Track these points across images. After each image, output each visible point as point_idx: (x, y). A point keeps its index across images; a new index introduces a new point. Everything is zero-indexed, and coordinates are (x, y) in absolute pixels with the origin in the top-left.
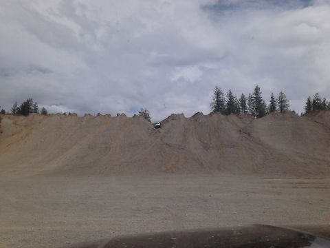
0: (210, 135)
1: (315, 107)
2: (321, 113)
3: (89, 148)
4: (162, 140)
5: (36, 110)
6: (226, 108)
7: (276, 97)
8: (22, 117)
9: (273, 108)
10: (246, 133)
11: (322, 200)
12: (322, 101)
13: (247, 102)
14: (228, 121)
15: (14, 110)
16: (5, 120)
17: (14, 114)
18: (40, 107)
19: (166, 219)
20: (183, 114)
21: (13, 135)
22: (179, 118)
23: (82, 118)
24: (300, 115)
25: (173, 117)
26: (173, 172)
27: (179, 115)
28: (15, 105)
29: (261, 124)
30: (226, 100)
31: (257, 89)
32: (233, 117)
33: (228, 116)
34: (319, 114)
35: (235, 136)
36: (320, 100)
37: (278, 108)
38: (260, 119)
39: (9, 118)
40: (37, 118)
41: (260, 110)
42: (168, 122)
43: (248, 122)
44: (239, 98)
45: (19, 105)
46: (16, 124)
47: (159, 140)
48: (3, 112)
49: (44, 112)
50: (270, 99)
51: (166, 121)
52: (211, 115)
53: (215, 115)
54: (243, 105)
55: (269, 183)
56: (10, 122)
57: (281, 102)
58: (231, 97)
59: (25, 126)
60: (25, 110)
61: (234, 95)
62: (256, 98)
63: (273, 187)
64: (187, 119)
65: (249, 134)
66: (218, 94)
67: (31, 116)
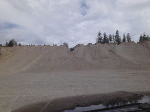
0: (95, 53)
1: (144, 39)
2: (146, 41)
3: (41, 60)
4: (74, 56)
5: (16, 44)
6: (103, 41)
7: (126, 35)
8: (10, 48)
9: (124, 40)
10: (112, 52)
11: (146, 80)
12: (147, 36)
13: (112, 38)
14: (104, 46)
15: (6, 44)
16: (2, 49)
17: (6, 46)
18: (18, 43)
19: (76, 90)
20: (83, 44)
21: (6, 56)
22: (81, 46)
23: (37, 47)
24: (136, 43)
25: (78, 45)
26: (79, 70)
27: (81, 44)
28: (7, 42)
29: (118, 48)
30: (103, 37)
31: (117, 32)
32: (106, 45)
33: (104, 44)
34: (145, 42)
35: (107, 53)
36: (146, 36)
37: (126, 40)
38: (118, 45)
39: (4, 48)
40: (17, 48)
41: (118, 41)
42: (76, 48)
43: (113, 47)
44: (109, 36)
45: (8, 42)
46: (7, 51)
47: (72, 56)
48: (1, 45)
49: (20, 45)
50: (123, 36)
51: (76, 47)
52: (96, 44)
53: (98, 44)
54: (110, 39)
55: (123, 73)
56: (5, 50)
57: (128, 37)
58: (105, 35)
59: (12, 51)
60: (11, 44)
61: (107, 35)
62: (117, 36)
63: (125, 75)
64: (85, 46)
65: (113, 52)
66: (100, 34)
67: (14, 47)
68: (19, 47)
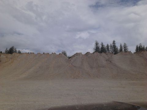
0: (93, 62)
1: (140, 49)
2: (143, 52)
3: (39, 68)
4: (72, 64)
5: (16, 51)
6: (101, 50)
7: (123, 45)
8: (10, 55)
9: (121, 50)
10: (109, 61)
11: (143, 90)
12: (143, 47)
13: (110, 47)
14: (101, 56)
15: (6, 52)
16: (2, 56)
18: (18, 50)
20: (81, 53)
21: (6, 62)
22: (80, 55)
23: (36, 55)
24: (133, 53)
25: (77, 54)
26: (77, 78)
27: (79, 53)
29: (116, 57)
30: (100, 46)
31: (114, 42)
32: (103, 54)
33: (101, 54)
34: (142, 52)
35: (104, 62)
37: (123, 50)
38: (115, 55)
39: (4, 55)
40: (17, 55)
41: (115, 51)
43: (110, 56)
44: (106, 45)
45: (8, 49)
46: (7, 58)
47: (70, 64)
48: (1, 52)
49: (20, 52)
50: (120, 46)
51: (74, 56)
52: (93, 53)
53: (95, 53)
54: (108, 49)
55: (120, 83)
56: (4, 56)
57: (125, 47)
58: (102, 45)
59: (11, 58)
60: (11, 51)
61: (104, 44)
62: (114, 46)
63: (121, 85)
64: (83, 55)
65: (111, 62)
66: (97, 44)
67: (14, 54)
68: (19, 54)
